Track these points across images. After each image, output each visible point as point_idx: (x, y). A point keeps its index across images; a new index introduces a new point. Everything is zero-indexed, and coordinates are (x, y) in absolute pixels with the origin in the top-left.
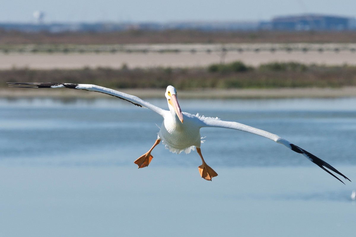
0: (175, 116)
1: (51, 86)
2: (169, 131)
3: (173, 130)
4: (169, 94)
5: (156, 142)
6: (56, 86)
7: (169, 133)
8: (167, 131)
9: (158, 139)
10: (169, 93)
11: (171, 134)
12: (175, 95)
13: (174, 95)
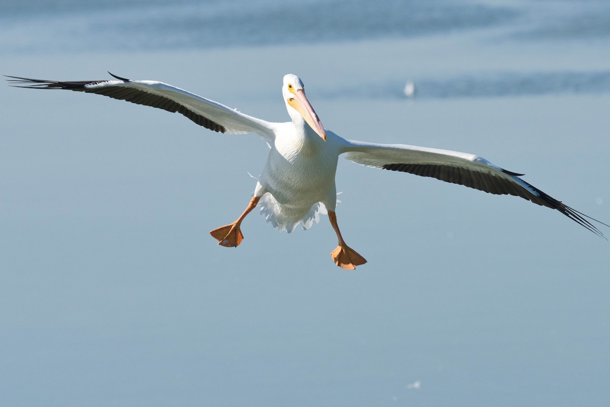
0: (303, 127)
1: (85, 85)
2: (286, 157)
3: (294, 152)
4: (290, 89)
5: (251, 203)
6: (93, 84)
7: (285, 160)
8: (282, 158)
9: (255, 196)
10: (290, 87)
11: (291, 160)
12: (302, 90)
13: (300, 90)
